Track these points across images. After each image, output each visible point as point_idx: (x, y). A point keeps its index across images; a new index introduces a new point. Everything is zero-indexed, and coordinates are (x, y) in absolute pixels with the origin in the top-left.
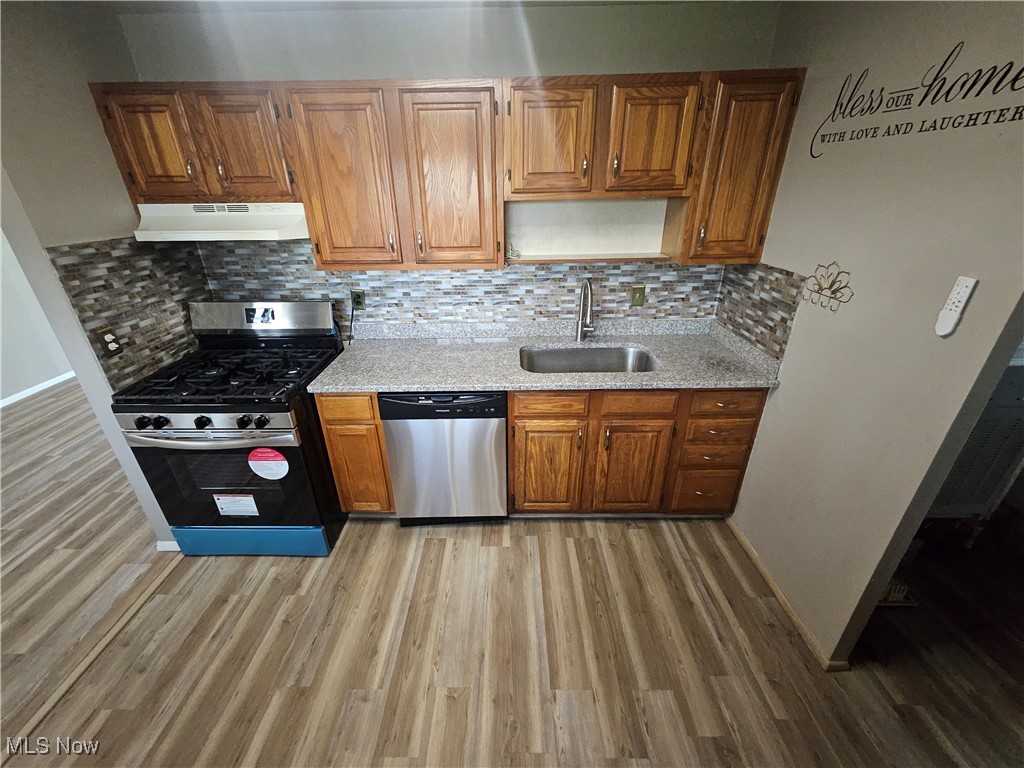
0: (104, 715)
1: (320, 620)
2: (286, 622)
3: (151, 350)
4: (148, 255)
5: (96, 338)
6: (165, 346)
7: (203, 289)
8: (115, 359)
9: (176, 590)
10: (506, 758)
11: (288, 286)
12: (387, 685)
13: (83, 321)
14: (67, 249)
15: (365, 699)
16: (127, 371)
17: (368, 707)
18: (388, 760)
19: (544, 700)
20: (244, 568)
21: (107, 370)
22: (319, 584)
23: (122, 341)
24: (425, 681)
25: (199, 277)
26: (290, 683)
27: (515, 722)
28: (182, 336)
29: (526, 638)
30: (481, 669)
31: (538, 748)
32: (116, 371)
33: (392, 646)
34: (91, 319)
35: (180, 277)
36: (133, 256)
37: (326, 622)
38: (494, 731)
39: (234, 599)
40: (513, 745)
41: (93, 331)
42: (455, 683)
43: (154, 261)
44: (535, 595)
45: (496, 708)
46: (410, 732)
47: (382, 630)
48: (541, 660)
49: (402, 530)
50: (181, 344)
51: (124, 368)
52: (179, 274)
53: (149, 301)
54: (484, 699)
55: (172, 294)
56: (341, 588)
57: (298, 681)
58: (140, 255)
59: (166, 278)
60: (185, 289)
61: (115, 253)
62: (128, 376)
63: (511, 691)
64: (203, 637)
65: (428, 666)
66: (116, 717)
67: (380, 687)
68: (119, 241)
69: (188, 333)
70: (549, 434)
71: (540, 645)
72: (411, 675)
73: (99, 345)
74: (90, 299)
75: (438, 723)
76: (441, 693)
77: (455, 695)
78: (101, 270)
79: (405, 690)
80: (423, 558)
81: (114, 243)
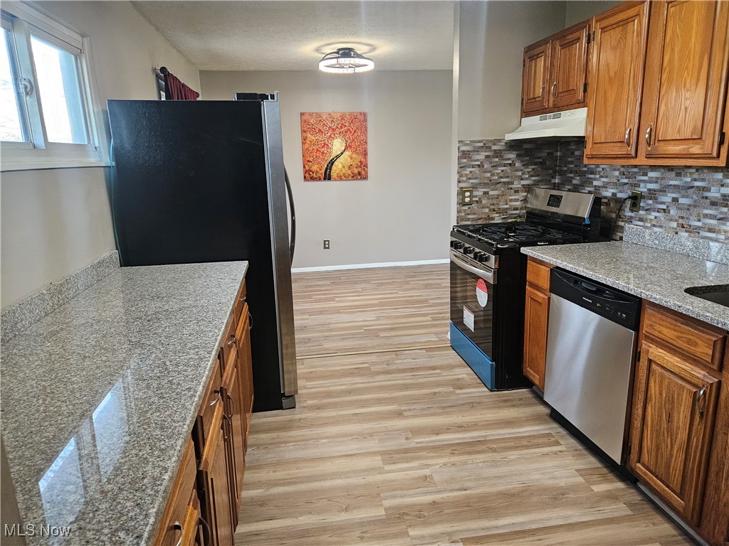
0: (367, 365)
1: (444, 405)
2: (435, 393)
3: (490, 210)
4: (516, 151)
5: (461, 192)
6: (500, 211)
7: (550, 181)
8: (466, 208)
9: (431, 353)
10: (399, 514)
11: (595, 183)
12: (420, 445)
13: (459, 182)
14: (469, 142)
15: (407, 439)
16: (469, 216)
17: (403, 441)
18: (379, 458)
19: (449, 534)
20: (458, 366)
21: (459, 212)
22: (468, 395)
23: (474, 199)
24: (429, 462)
25: (551, 171)
26: (403, 408)
27: (424, 517)
28: (516, 209)
29: (497, 517)
30: (452, 490)
31: (412, 532)
32: (463, 214)
33: (444, 440)
34: (464, 182)
35: (533, 169)
36: (505, 150)
37: (443, 408)
38: (414, 505)
39: (438, 371)
40: (408, 517)
41: (462, 188)
42: (436, 478)
43: (518, 156)
44: (550, 519)
45: (430, 504)
46: (397, 463)
47: (454, 432)
48: (483, 529)
49: (548, 418)
50: (512, 214)
51: (468, 214)
52: (533, 167)
53: (502, 180)
54: (432, 496)
55: (522, 179)
56: (472, 405)
57: (405, 410)
58: (510, 150)
59: (522, 168)
60: (533, 178)
61: (494, 148)
62: (469, 220)
63: (447, 511)
64: (412, 372)
65: (441, 461)
66: (368, 368)
67: (416, 443)
68: (500, 141)
69: (522, 209)
70: (672, 376)
71: (497, 527)
72: (431, 454)
73: (461, 197)
74: (468, 171)
75: (408, 475)
76: (427, 472)
77: (428, 479)
78: (481, 156)
79: (421, 454)
80: (529, 436)
81: (495, 142)
